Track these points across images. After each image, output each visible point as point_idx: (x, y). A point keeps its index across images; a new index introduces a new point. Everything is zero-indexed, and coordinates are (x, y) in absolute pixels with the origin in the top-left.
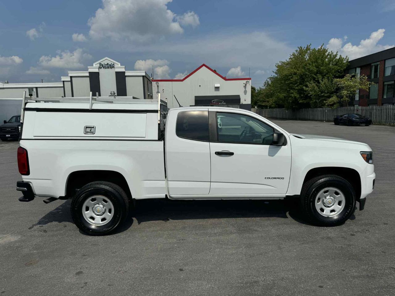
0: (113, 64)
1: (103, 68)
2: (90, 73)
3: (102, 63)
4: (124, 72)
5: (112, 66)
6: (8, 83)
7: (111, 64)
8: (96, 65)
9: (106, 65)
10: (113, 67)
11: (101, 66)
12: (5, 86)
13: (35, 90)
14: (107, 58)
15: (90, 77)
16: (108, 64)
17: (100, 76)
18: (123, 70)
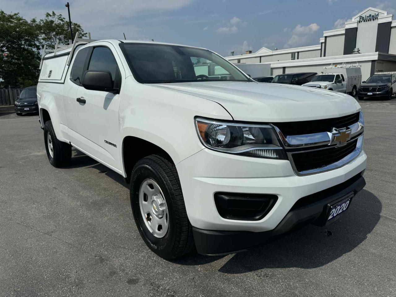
0: (377, 15)
1: (363, 21)
2: (346, 30)
3: (363, 16)
4: (391, 23)
5: (374, 18)
6: (277, 50)
7: (374, 15)
8: (355, 19)
9: (368, 17)
10: (376, 19)
11: (362, 19)
12: (274, 53)
13: (296, 54)
14: (370, 8)
15: (345, 35)
16: (370, 15)
17: (357, 32)
18: (389, 20)
